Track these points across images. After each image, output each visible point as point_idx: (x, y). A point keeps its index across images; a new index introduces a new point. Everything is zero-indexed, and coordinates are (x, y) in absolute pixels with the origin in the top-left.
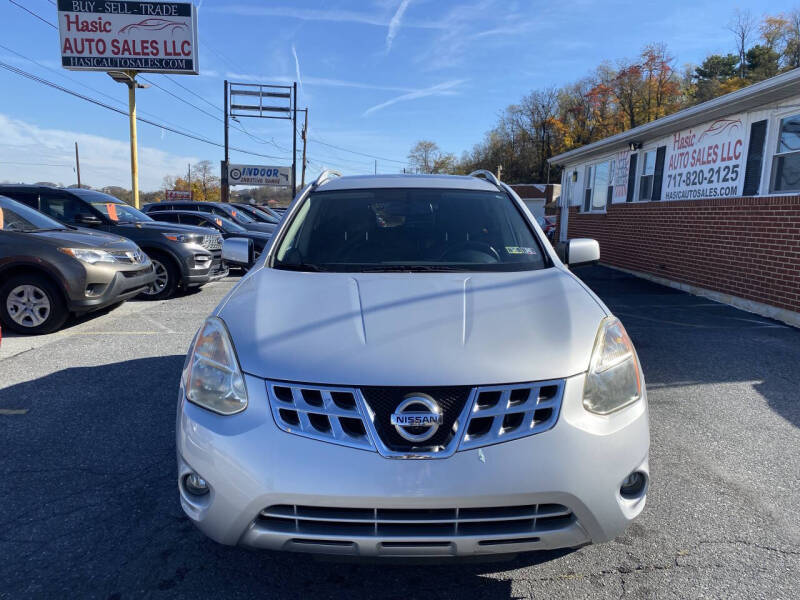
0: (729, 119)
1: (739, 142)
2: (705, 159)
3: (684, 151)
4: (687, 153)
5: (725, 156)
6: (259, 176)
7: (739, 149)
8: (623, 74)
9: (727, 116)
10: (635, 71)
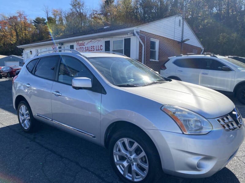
0: (97, 39)
1: (101, 46)
2: (90, 50)
3: (82, 47)
4: (83, 48)
5: (97, 49)
7: (102, 48)
8: (11, 18)
9: (96, 38)
10: (15, 18)
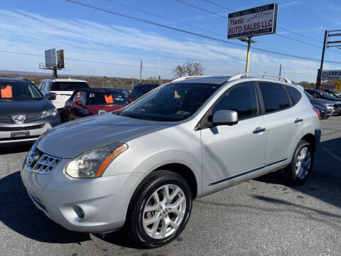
6: (338, 76)
